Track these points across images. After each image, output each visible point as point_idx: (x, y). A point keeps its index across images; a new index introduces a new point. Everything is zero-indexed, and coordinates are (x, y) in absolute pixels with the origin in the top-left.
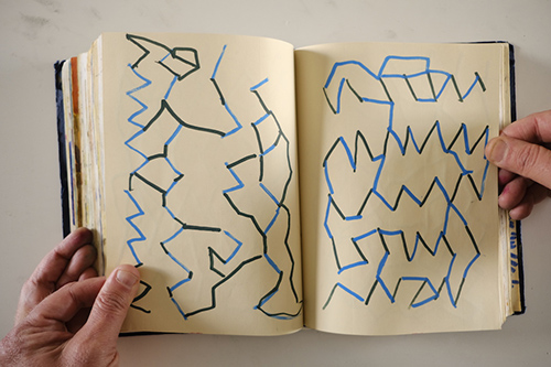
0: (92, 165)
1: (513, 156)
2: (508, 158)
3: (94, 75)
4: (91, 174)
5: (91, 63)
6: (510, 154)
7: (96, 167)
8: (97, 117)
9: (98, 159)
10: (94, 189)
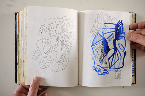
0: (22, 40)
1: (133, 37)
2: (132, 38)
3: (23, 17)
4: (21, 43)
5: (23, 14)
6: (132, 37)
7: (23, 41)
8: (24, 28)
9: (23, 39)
10: (22, 47)
